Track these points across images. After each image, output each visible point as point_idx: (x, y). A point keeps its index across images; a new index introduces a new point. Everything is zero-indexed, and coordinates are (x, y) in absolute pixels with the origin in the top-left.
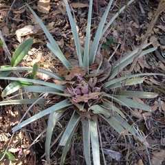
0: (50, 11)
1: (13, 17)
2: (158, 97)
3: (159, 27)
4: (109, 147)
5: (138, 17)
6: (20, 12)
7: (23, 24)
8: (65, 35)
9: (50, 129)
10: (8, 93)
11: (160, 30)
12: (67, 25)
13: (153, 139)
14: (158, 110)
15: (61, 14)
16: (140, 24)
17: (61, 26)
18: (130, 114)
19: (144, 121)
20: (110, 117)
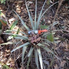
0: (21, 12)
1: (7, 15)
2: (61, 42)
3: (60, 17)
4: (44, 60)
5: (52, 14)
6: (10, 13)
7: (11, 17)
8: (26, 21)
9: (23, 53)
10: (9, 39)
11: (60, 18)
12: (27, 17)
13: (60, 57)
14: (61, 46)
15: (25, 13)
16: (53, 16)
17: (25, 18)
18: (51, 48)
19: (56, 50)
20: (44, 47)
